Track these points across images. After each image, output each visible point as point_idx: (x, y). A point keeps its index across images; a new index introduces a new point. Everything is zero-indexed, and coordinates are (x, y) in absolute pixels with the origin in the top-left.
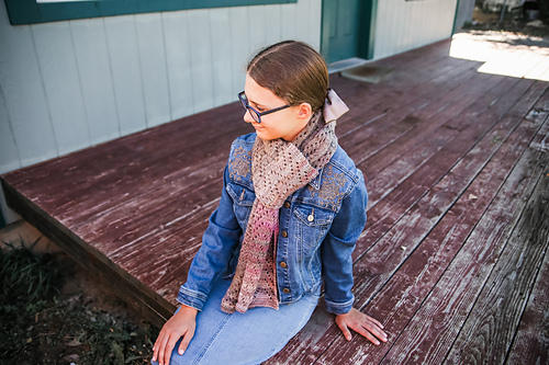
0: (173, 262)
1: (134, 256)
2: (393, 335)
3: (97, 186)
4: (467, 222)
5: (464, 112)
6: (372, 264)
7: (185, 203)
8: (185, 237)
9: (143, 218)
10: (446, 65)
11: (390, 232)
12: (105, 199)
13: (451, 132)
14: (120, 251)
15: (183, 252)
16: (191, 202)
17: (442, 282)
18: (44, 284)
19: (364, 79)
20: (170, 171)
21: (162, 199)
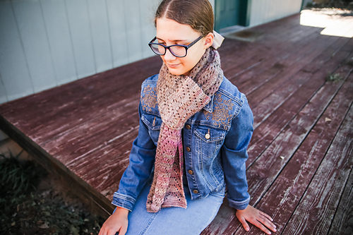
0: (114, 169)
1: (85, 165)
2: (281, 226)
3: (61, 113)
4: (325, 138)
5: (314, 60)
6: (260, 170)
7: (123, 125)
8: (123, 151)
9: (92, 137)
10: (299, 30)
11: (271, 146)
12: (65, 123)
13: (307, 74)
14: (75, 161)
15: (121, 162)
16: (127, 124)
17: (313, 184)
18: (25, 182)
19: (244, 39)
20: (112, 103)
21: (106, 123)
